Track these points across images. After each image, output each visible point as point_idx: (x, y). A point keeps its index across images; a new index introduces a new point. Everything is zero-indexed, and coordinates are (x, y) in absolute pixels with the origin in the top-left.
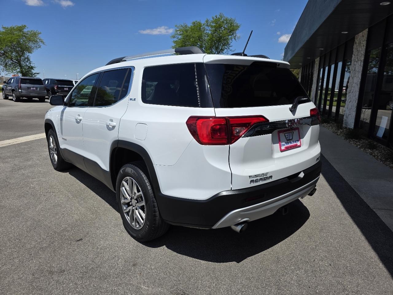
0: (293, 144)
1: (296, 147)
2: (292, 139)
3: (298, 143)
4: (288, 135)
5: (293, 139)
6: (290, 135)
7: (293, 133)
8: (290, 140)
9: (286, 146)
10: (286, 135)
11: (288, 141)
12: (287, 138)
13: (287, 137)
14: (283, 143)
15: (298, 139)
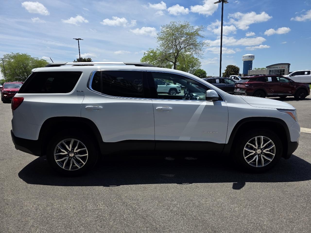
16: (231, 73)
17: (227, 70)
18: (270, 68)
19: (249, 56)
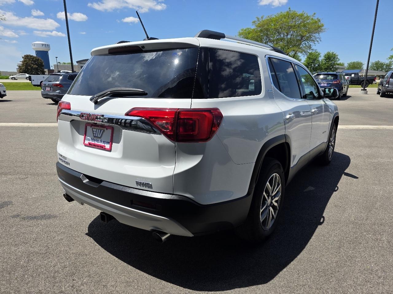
0: (100, 144)
1: (102, 148)
2: (100, 137)
3: (107, 146)
4: (96, 132)
5: (102, 138)
6: (99, 132)
7: (104, 131)
8: (97, 137)
9: (91, 142)
10: (94, 130)
11: (95, 138)
12: (95, 135)
13: (95, 132)
14: (89, 138)
15: (109, 141)
16: (32, 67)
17: (24, 61)
18: (82, 64)
19: (43, 45)
